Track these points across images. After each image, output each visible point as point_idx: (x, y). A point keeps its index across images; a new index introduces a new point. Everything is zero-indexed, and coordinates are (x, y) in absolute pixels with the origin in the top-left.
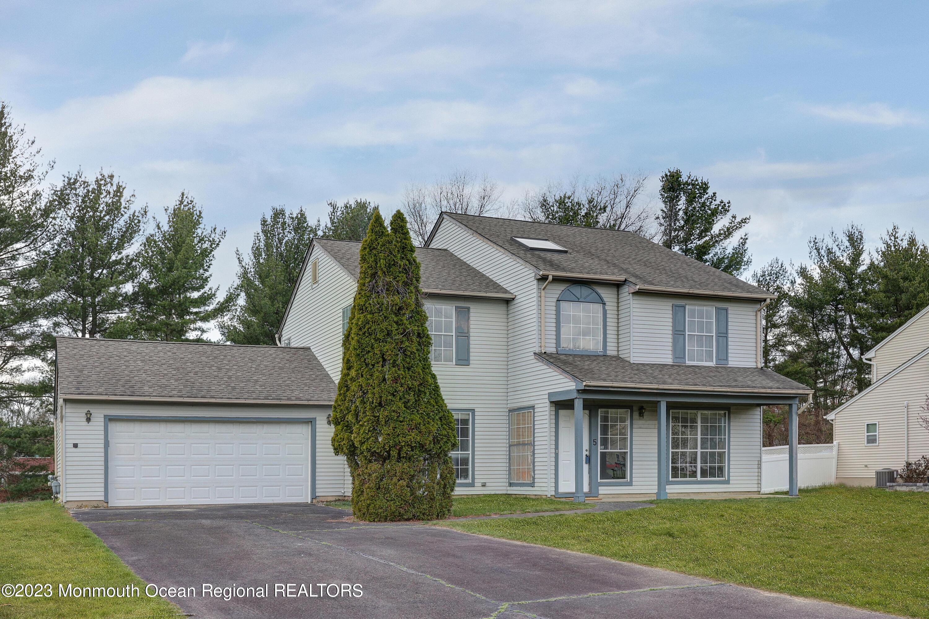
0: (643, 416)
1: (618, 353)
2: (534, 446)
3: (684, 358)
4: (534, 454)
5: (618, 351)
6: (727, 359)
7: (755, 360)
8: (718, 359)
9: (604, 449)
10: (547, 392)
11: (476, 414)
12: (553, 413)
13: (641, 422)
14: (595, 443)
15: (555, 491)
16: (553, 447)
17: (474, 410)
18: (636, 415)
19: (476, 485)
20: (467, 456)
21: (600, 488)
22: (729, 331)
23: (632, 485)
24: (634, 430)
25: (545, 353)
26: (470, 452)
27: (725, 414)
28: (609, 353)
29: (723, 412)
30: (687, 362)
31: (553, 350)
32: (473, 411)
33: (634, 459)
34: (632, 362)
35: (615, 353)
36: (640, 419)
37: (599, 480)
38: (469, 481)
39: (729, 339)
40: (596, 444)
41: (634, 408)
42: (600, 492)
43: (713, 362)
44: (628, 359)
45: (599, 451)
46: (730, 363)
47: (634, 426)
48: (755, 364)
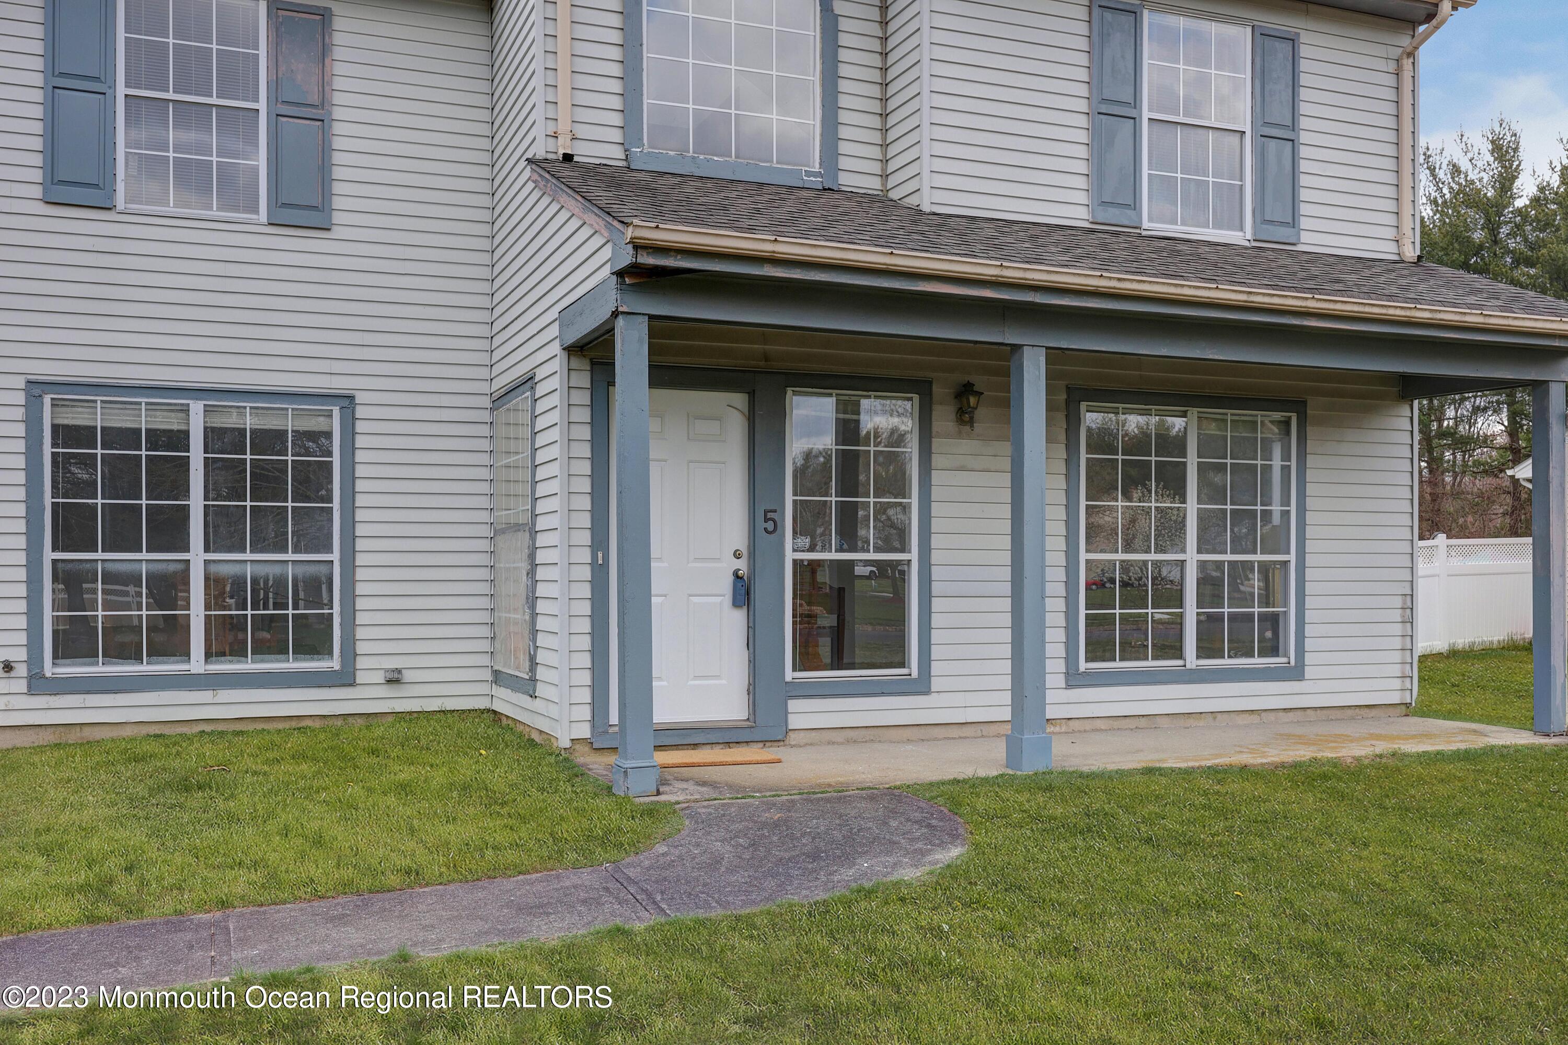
0: (971, 422)
1: (884, 184)
2: (533, 533)
3: (1135, 206)
4: (533, 566)
5: (885, 176)
6: (1293, 223)
7: (1391, 233)
8: (1261, 219)
9: (812, 549)
10: (554, 314)
11: (360, 412)
12: (584, 398)
13: (966, 445)
14: (770, 525)
15: (593, 721)
16: (585, 538)
17: (351, 398)
18: (943, 418)
19: (361, 677)
20: (323, 569)
21: (793, 705)
22: (1304, 123)
23: (927, 692)
24: (937, 477)
25: (568, 158)
26: (335, 556)
27: (1287, 423)
28: (846, 181)
29: (1277, 416)
30: (1146, 224)
31: (613, 154)
32: (347, 401)
33: (936, 588)
34: (926, 208)
35: (872, 184)
36: (959, 435)
37: (789, 675)
38: (334, 664)
39: (1304, 152)
40: (775, 528)
41: (937, 390)
42: (795, 722)
43: (1242, 229)
44: (912, 201)
45: (790, 556)
46: (1305, 237)
47: (937, 460)
48: (1393, 248)
